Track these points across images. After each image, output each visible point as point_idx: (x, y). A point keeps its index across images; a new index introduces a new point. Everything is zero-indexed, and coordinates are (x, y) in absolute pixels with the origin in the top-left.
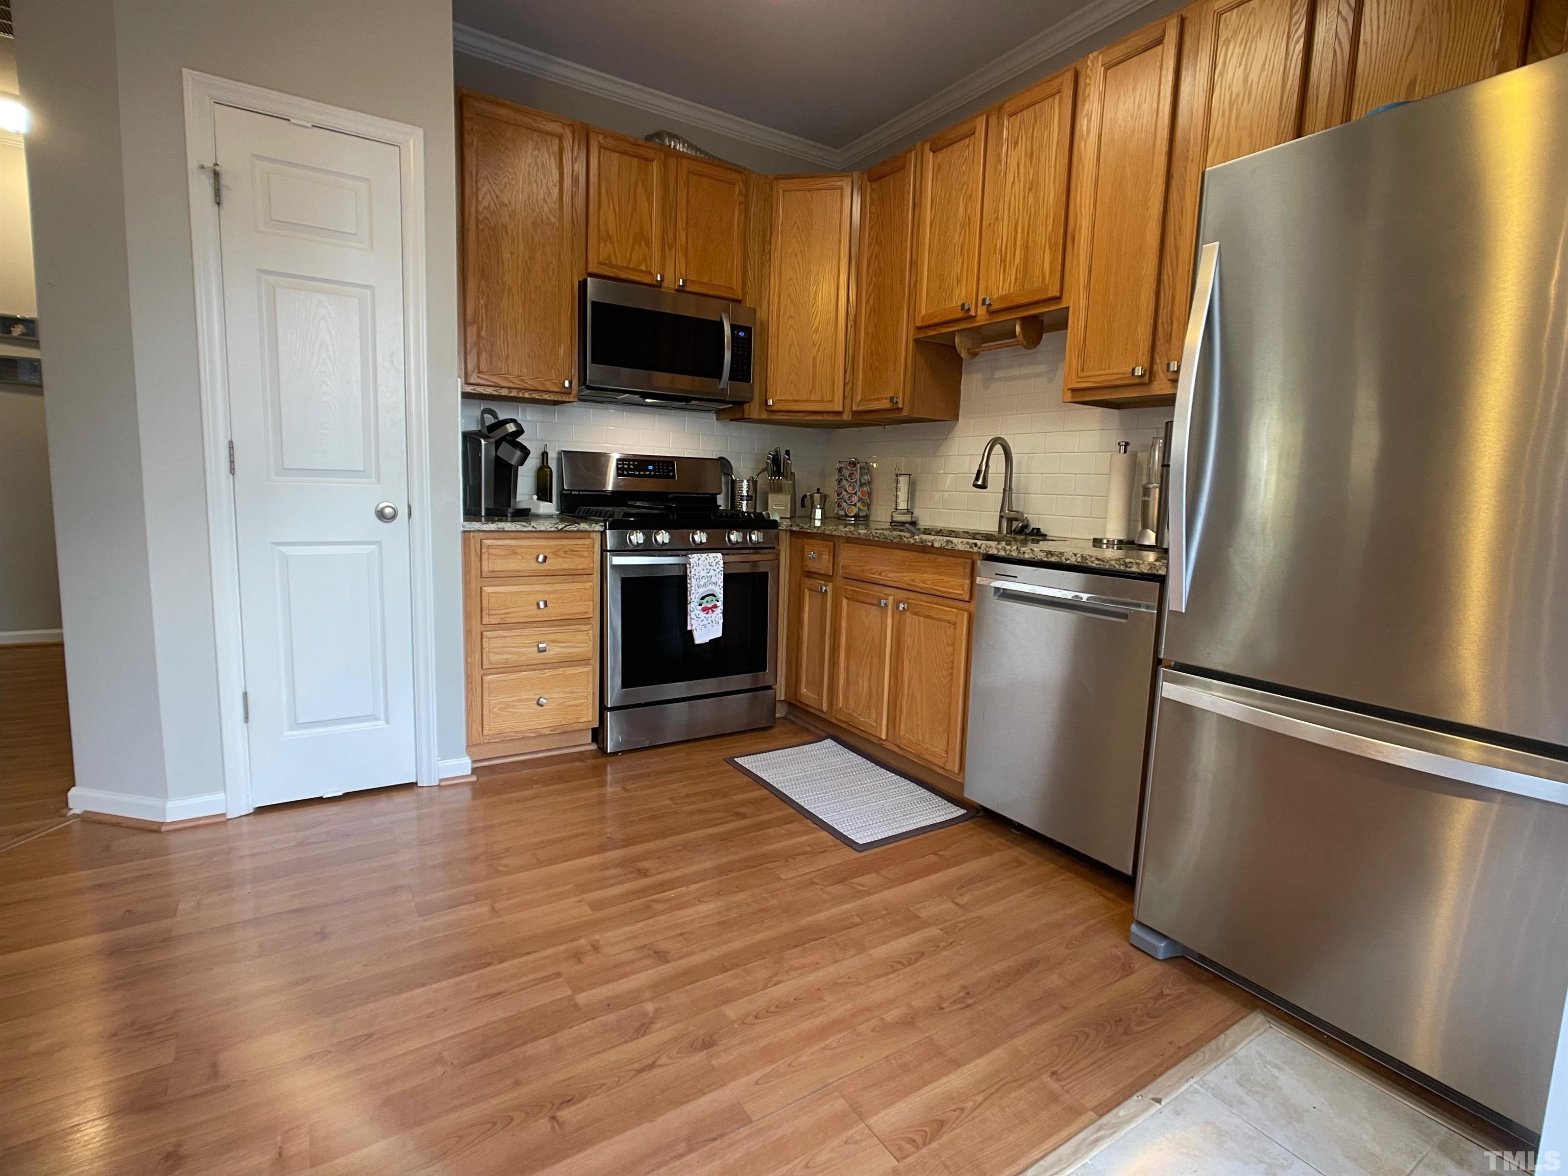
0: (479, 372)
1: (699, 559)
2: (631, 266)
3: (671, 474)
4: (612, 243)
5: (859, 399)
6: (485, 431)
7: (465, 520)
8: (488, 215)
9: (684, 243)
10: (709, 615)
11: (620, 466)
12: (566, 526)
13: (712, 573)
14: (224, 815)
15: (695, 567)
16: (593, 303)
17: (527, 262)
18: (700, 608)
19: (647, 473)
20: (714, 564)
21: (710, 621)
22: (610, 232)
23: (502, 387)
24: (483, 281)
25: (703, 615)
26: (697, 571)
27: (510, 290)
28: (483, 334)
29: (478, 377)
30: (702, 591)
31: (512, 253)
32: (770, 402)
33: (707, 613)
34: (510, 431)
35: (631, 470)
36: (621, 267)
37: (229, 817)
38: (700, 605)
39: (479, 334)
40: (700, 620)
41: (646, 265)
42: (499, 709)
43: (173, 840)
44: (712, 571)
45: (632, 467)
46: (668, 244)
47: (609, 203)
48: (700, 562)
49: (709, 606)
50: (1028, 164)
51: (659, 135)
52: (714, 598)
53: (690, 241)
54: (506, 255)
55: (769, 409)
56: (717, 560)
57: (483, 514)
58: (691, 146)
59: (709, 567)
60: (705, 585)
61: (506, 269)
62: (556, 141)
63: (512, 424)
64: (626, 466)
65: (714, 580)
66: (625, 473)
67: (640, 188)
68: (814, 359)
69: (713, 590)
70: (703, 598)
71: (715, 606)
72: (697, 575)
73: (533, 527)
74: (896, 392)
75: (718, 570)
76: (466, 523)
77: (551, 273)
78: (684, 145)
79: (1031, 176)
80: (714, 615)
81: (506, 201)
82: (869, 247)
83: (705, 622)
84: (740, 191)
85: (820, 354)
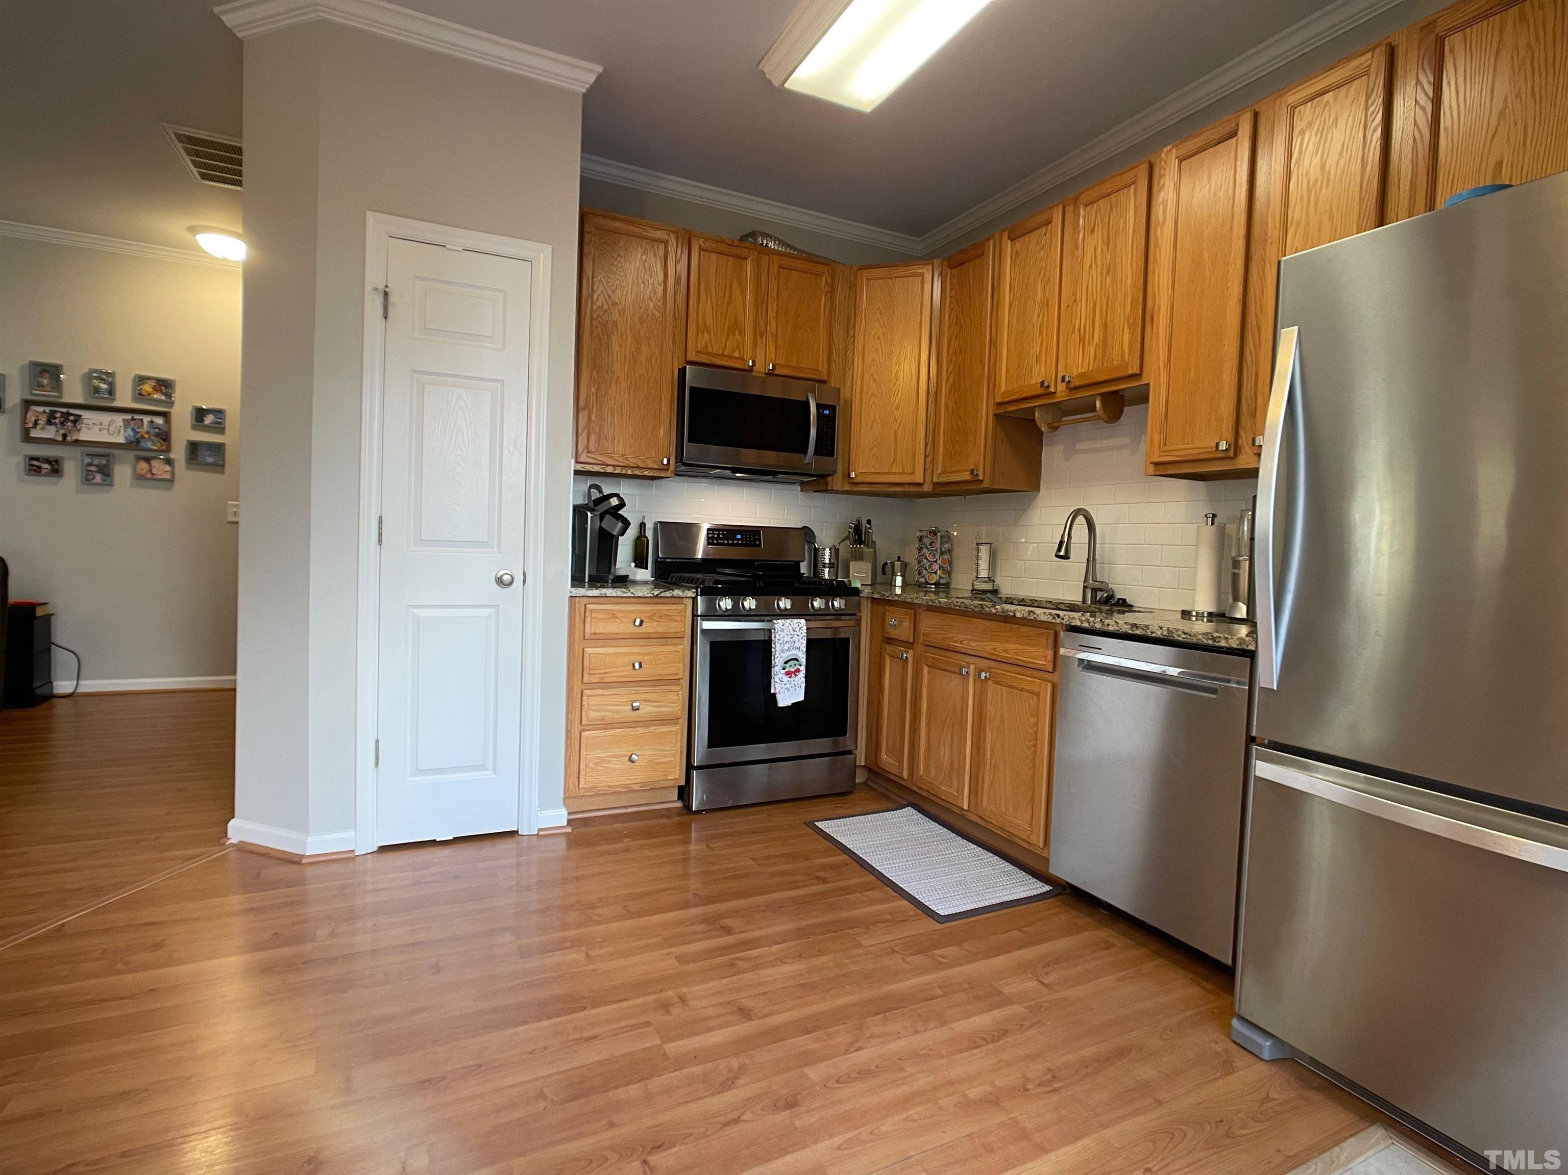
0: (589, 452)
1: (783, 625)
2: (725, 354)
3: (758, 542)
4: (709, 334)
5: (939, 471)
6: (592, 505)
7: (572, 587)
8: (601, 313)
9: (774, 331)
10: (792, 679)
11: (710, 535)
12: (662, 592)
13: (796, 638)
14: (353, 851)
15: (779, 633)
16: (691, 388)
17: (633, 354)
18: (784, 672)
19: (735, 542)
20: (797, 629)
21: (793, 685)
22: (708, 324)
23: (608, 465)
24: (595, 371)
25: (786, 679)
26: (781, 636)
27: (618, 378)
28: (593, 418)
29: (588, 456)
30: (786, 656)
31: (621, 346)
32: (853, 475)
33: (790, 677)
34: (614, 504)
35: (721, 539)
36: (717, 355)
37: (357, 854)
38: (784, 669)
39: (589, 418)
40: (783, 683)
41: (740, 354)
42: (594, 764)
43: (310, 872)
44: (795, 636)
45: (721, 536)
46: (760, 332)
47: (707, 299)
48: (784, 627)
49: (792, 670)
50: (1105, 249)
51: (753, 235)
52: (797, 663)
53: (780, 328)
54: (615, 347)
55: (852, 481)
56: (800, 626)
57: (587, 580)
58: (782, 243)
59: (792, 633)
60: (788, 650)
61: (615, 359)
62: (662, 247)
63: (615, 498)
64: (716, 536)
65: (797, 645)
66: (715, 542)
67: (735, 283)
68: (896, 433)
69: (796, 655)
70: (786, 663)
71: (798, 671)
72: (782, 640)
73: (632, 593)
74: (977, 464)
75: (801, 636)
76: (573, 589)
77: (654, 362)
78: (775, 243)
79: (1108, 261)
80: (797, 679)
81: (617, 301)
82: (949, 328)
83: (788, 686)
84: (826, 282)
85: (901, 429)
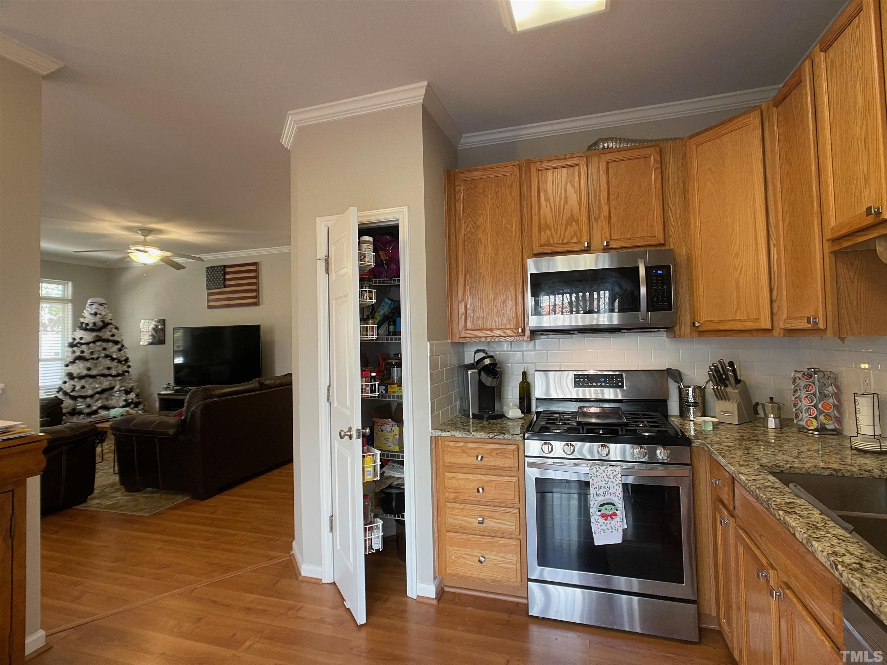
0: (466, 330)
1: (597, 471)
2: (565, 242)
3: (620, 384)
4: (550, 230)
5: (785, 316)
6: (475, 364)
7: (432, 429)
8: (470, 236)
9: (606, 214)
10: (608, 522)
11: (577, 380)
12: (495, 436)
13: (610, 484)
14: (321, 579)
15: (593, 478)
16: (531, 274)
17: (493, 258)
18: (599, 513)
19: (599, 384)
20: (612, 476)
21: (609, 527)
22: (548, 223)
23: (481, 337)
24: (468, 275)
25: (601, 520)
26: (595, 481)
27: (484, 276)
28: (468, 306)
29: (465, 333)
30: (601, 499)
31: (484, 254)
32: (697, 324)
33: (606, 520)
34: (486, 364)
35: (586, 382)
36: (557, 244)
37: (323, 582)
38: (599, 511)
39: (466, 306)
40: (599, 525)
41: (577, 238)
44: (610, 482)
45: (586, 380)
46: (595, 218)
47: (547, 205)
48: (598, 473)
49: (608, 513)
51: (596, 144)
52: (613, 507)
53: (613, 210)
54: (481, 256)
55: (698, 329)
56: (615, 473)
58: (621, 140)
59: (607, 479)
60: (603, 494)
61: (481, 264)
62: (509, 179)
63: (488, 360)
64: (581, 380)
65: (612, 490)
66: (581, 384)
67: (569, 185)
68: (737, 282)
69: (612, 500)
70: (601, 506)
71: (615, 514)
72: (595, 484)
73: (473, 435)
75: (616, 483)
76: (432, 431)
77: (509, 260)
78: (616, 143)
80: (613, 522)
81: (480, 224)
82: (780, 167)
83: (604, 527)
84: (655, 160)
85: (742, 276)
